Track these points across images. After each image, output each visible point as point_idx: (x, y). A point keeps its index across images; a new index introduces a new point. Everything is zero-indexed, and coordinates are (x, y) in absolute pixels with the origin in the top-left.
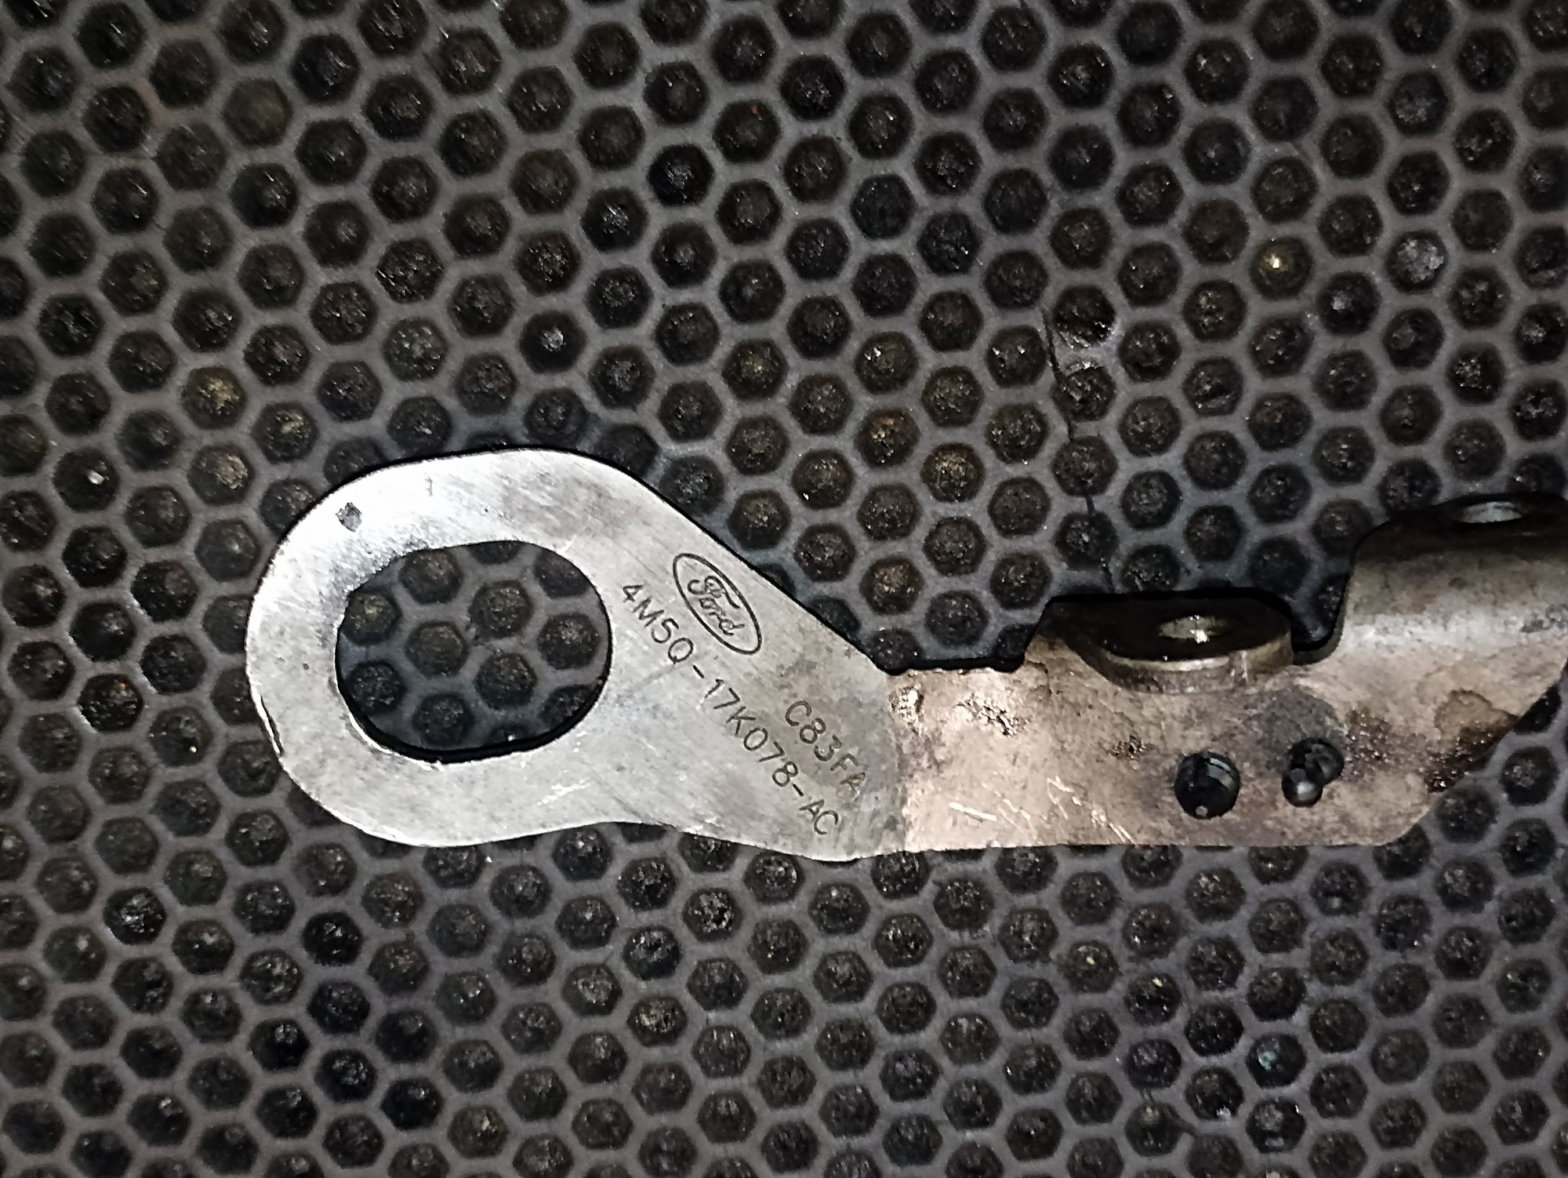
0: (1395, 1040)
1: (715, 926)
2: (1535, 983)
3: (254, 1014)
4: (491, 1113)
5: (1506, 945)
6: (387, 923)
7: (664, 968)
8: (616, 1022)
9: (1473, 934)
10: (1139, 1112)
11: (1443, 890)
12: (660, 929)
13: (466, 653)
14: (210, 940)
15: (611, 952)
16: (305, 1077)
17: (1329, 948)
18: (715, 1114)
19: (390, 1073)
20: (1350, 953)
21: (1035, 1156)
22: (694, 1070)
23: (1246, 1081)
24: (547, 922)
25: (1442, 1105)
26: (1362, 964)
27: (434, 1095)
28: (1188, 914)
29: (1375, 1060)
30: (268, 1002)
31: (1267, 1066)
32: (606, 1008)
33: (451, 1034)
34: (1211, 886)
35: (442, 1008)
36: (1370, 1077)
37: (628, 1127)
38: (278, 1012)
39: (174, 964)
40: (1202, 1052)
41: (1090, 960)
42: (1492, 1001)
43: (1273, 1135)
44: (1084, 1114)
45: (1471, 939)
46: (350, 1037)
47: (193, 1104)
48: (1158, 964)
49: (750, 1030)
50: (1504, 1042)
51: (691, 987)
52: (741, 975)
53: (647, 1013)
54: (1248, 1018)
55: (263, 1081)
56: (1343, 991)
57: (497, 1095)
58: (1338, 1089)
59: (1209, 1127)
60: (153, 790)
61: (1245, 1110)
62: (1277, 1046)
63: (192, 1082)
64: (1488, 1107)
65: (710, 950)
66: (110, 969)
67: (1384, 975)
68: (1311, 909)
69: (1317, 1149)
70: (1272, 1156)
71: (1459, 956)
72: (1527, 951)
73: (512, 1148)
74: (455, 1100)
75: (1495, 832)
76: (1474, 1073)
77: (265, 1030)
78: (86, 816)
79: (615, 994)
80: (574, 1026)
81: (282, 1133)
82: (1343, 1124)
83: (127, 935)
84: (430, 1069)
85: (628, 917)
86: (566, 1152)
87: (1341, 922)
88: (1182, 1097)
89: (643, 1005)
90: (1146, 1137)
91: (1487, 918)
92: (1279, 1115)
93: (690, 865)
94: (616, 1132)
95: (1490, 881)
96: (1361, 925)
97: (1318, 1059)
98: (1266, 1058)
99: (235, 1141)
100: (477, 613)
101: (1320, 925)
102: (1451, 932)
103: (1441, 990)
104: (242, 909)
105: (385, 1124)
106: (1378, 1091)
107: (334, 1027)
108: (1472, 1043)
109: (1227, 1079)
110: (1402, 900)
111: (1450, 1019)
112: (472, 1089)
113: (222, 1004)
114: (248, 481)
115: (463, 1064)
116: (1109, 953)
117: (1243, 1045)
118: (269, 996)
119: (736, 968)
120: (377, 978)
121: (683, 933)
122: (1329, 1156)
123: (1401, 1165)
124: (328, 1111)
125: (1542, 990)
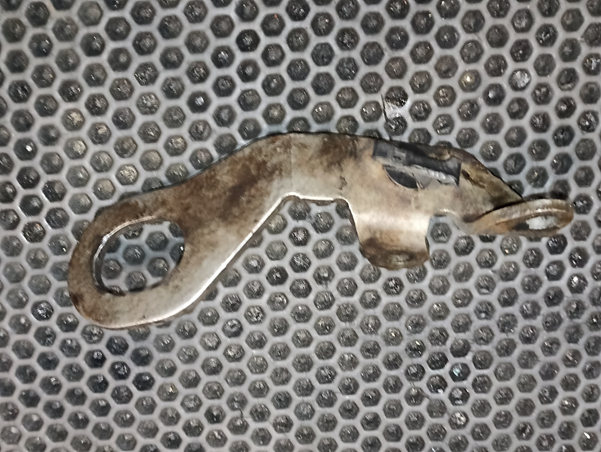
0: (504, 366)
1: (256, 319)
2: (555, 346)
3: (86, 347)
4: (173, 386)
5: (545, 332)
7: (237, 334)
8: (219, 353)
9: (533, 328)
10: (409, 390)
11: (522, 312)
12: (236, 320)
14: (70, 320)
15: (217, 328)
16: (104, 371)
17: (480, 331)
18: (255, 387)
19: (136, 370)
20: (488, 334)
21: (371, 405)
22: (247, 371)
23: (449, 380)
25: (520, 390)
26: (492, 338)
27: (152, 379)
28: (429, 318)
29: (496, 373)
30: (91, 343)
31: (457, 375)
32: (215, 348)
33: (158, 356)
34: (438, 309)
35: (155, 346)
36: (494, 379)
37: (222, 392)
38: (95, 347)
39: (57, 329)
40: (433, 369)
41: (393, 335)
42: (539, 352)
43: (458, 399)
44: (390, 390)
45: (532, 329)
46: (121, 357)
47: (63, 380)
48: (418, 336)
49: (268, 358)
50: (543, 367)
51: (247, 341)
52: (265, 337)
53: (231, 351)
54: (450, 356)
55: (89, 372)
56: (484, 348)
57: (175, 379)
58: (481, 383)
59: (434, 396)
60: (49, 265)
61: (448, 390)
62: (461, 368)
63: (63, 372)
64: (536, 391)
65: (254, 328)
66: (33, 330)
67: (500, 342)
68: (474, 317)
69: (474, 405)
70: (458, 407)
71: (528, 336)
72: (553, 334)
73: (180, 399)
74: (159, 380)
75: (542, 291)
76: (532, 379)
77: (90, 353)
78: (24, 273)
79: (219, 343)
80: (204, 354)
81: (96, 391)
82: (483, 396)
83: (40, 318)
84: (150, 369)
85: (224, 315)
86: (200, 401)
87: (485, 323)
88: (425, 385)
89: (229, 347)
90: (412, 400)
91: (538, 322)
92: (461, 392)
93: (247, 297)
94: (218, 393)
95: (539, 308)
96: (492, 323)
97: (475, 372)
98: (456, 372)
99: (78, 394)
101: (477, 323)
102: (525, 327)
103: (521, 348)
105: (133, 389)
106: (496, 384)
107: (116, 352)
108: (531, 368)
109: (442, 379)
110: (507, 315)
111: (524, 359)
112: (166, 377)
113: (74, 344)
114: (85, 152)
115: (163, 368)
116: (400, 332)
117: (448, 366)
118: (92, 341)
119: (263, 335)
120: (131, 335)
121: (244, 321)
122: (479, 408)
123: (504, 411)
124: (113, 383)
125: (557, 349)
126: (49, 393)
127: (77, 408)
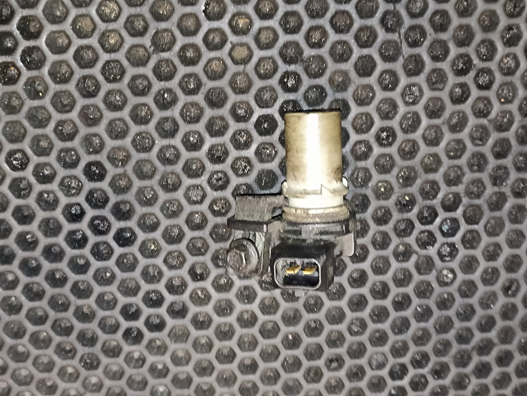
0: (493, 221)
1: (243, 172)
3: (64, 200)
4: (155, 242)
6: (117, 166)
7: (223, 188)
8: (204, 207)
9: (524, 181)
10: (397, 247)
11: (515, 164)
12: (222, 172)
13: (149, 58)
14: (47, 172)
15: (203, 180)
16: (84, 226)
17: (471, 186)
19: (116, 225)
20: (479, 188)
21: (359, 262)
23: (438, 235)
24: (178, 167)
25: (509, 246)
26: (483, 192)
27: (133, 234)
28: (421, 171)
29: (485, 229)
30: (69, 196)
31: (445, 231)
32: (200, 202)
33: (140, 210)
34: (429, 162)
35: (137, 200)
36: (483, 234)
37: (207, 248)
38: (73, 200)
39: (33, 180)
40: (423, 224)
41: (382, 189)
43: (446, 256)
44: (377, 247)
45: (524, 184)
46: (102, 210)
47: (40, 236)
48: (410, 190)
51: (233, 194)
52: (252, 191)
53: (216, 205)
55: (67, 227)
56: (475, 202)
57: (157, 235)
58: (471, 240)
59: (423, 252)
60: (25, 109)
61: (437, 246)
62: (449, 224)
63: (40, 226)
64: (524, 247)
65: (240, 180)
66: (7, 182)
67: (491, 196)
68: (466, 169)
69: (461, 262)
70: (446, 264)
71: (518, 190)
73: (162, 256)
74: (141, 236)
76: (521, 234)
77: (68, 207)
79: (204, 197)
80: (188, 208)
81: (74, 248)
82: (471, 252)
83: (14, 168)
84: (132, 224)
85: (210, 167)
86: (184, 257)
87: (477, 175)
88: (414, 241)
89: (214, 202)
90: (400, 257)
92: (449, 249)
93: (234, 147)
94: (202, 250)
96: (485, 177)
97: (464, 227)
98: (445, 228)
99: (55, 252)
100: (154, 42)
101: (469, 176)
102: (517, 180)
103: (511, 202)
104: (59, 159)
105: (114, 244)
106: (485, 240)
107: (95, 206)
108: (520, 223)
109: (431, 234)
110: (500, 167)
112: (149, 232)
113: (51, 197)
115: (144, 223)
116: (390, 186)
117: (438, 221)
118: (70, 193)
119: (250, 188)
120: (112, 187)
121: (231, 174)
122: (467, 265)
123: (492, 268)
124: (93, 239)
126: (24, 250)
127: (54, 266)
